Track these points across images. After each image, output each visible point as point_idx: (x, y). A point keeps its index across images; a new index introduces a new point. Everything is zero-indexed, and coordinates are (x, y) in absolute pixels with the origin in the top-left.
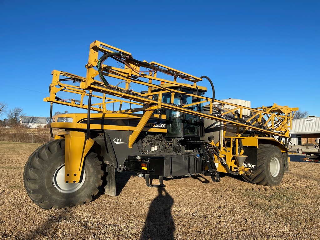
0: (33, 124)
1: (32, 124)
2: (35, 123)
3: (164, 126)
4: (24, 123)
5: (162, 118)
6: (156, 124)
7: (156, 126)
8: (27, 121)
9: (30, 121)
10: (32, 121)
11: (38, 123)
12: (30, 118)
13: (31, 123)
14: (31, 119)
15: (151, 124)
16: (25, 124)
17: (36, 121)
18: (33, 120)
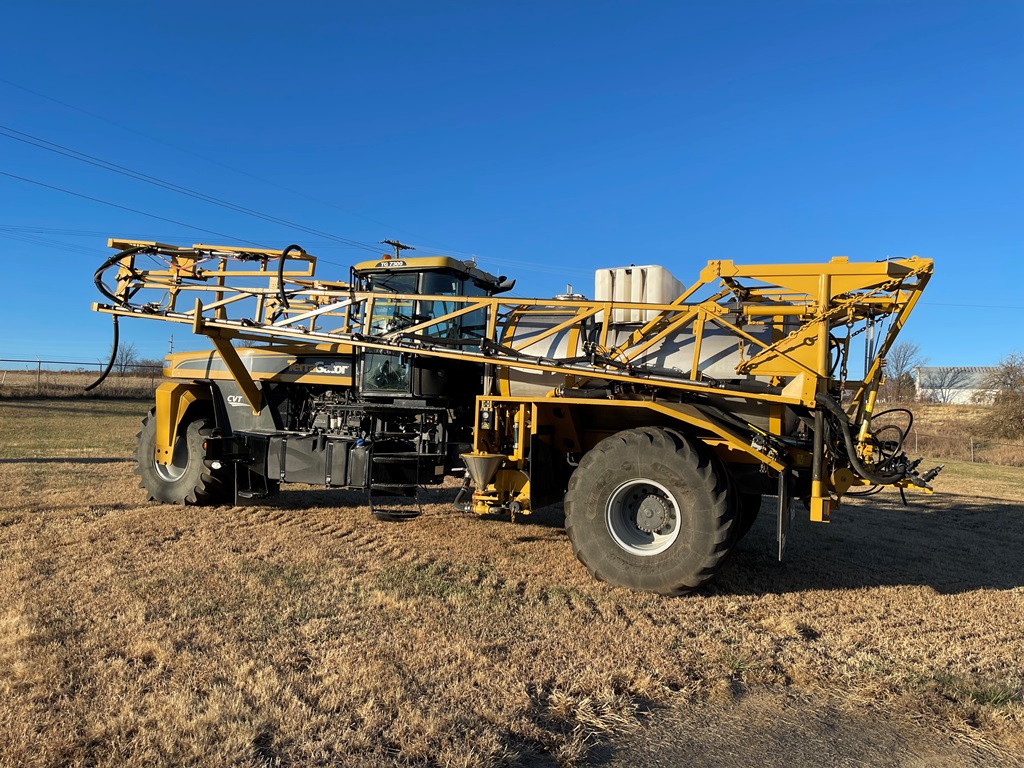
0: (957, 390)
1: (952, 391)
2: (961, 387)
3: (342, 369)
4: (928, 387)
5: (339, 351)
6: (320, 365)
7: (318, 371)
8: (938, 382)
9: (947, 380)
10: (953, 380)
11: (973, 387)
12: (944, 373)
13: (950, 386)
14: (951, 375)
15: (306, 366)
16: (930, 391)
17: (967, 381)
18: (956, 377)
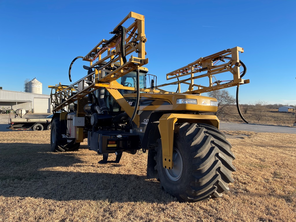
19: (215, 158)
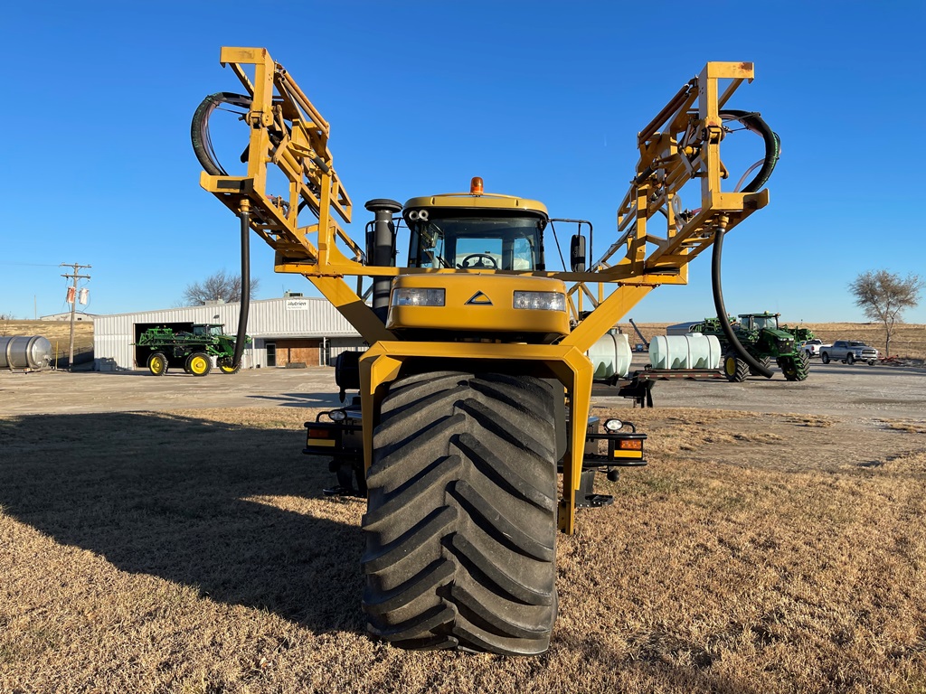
19: (445, 496)
